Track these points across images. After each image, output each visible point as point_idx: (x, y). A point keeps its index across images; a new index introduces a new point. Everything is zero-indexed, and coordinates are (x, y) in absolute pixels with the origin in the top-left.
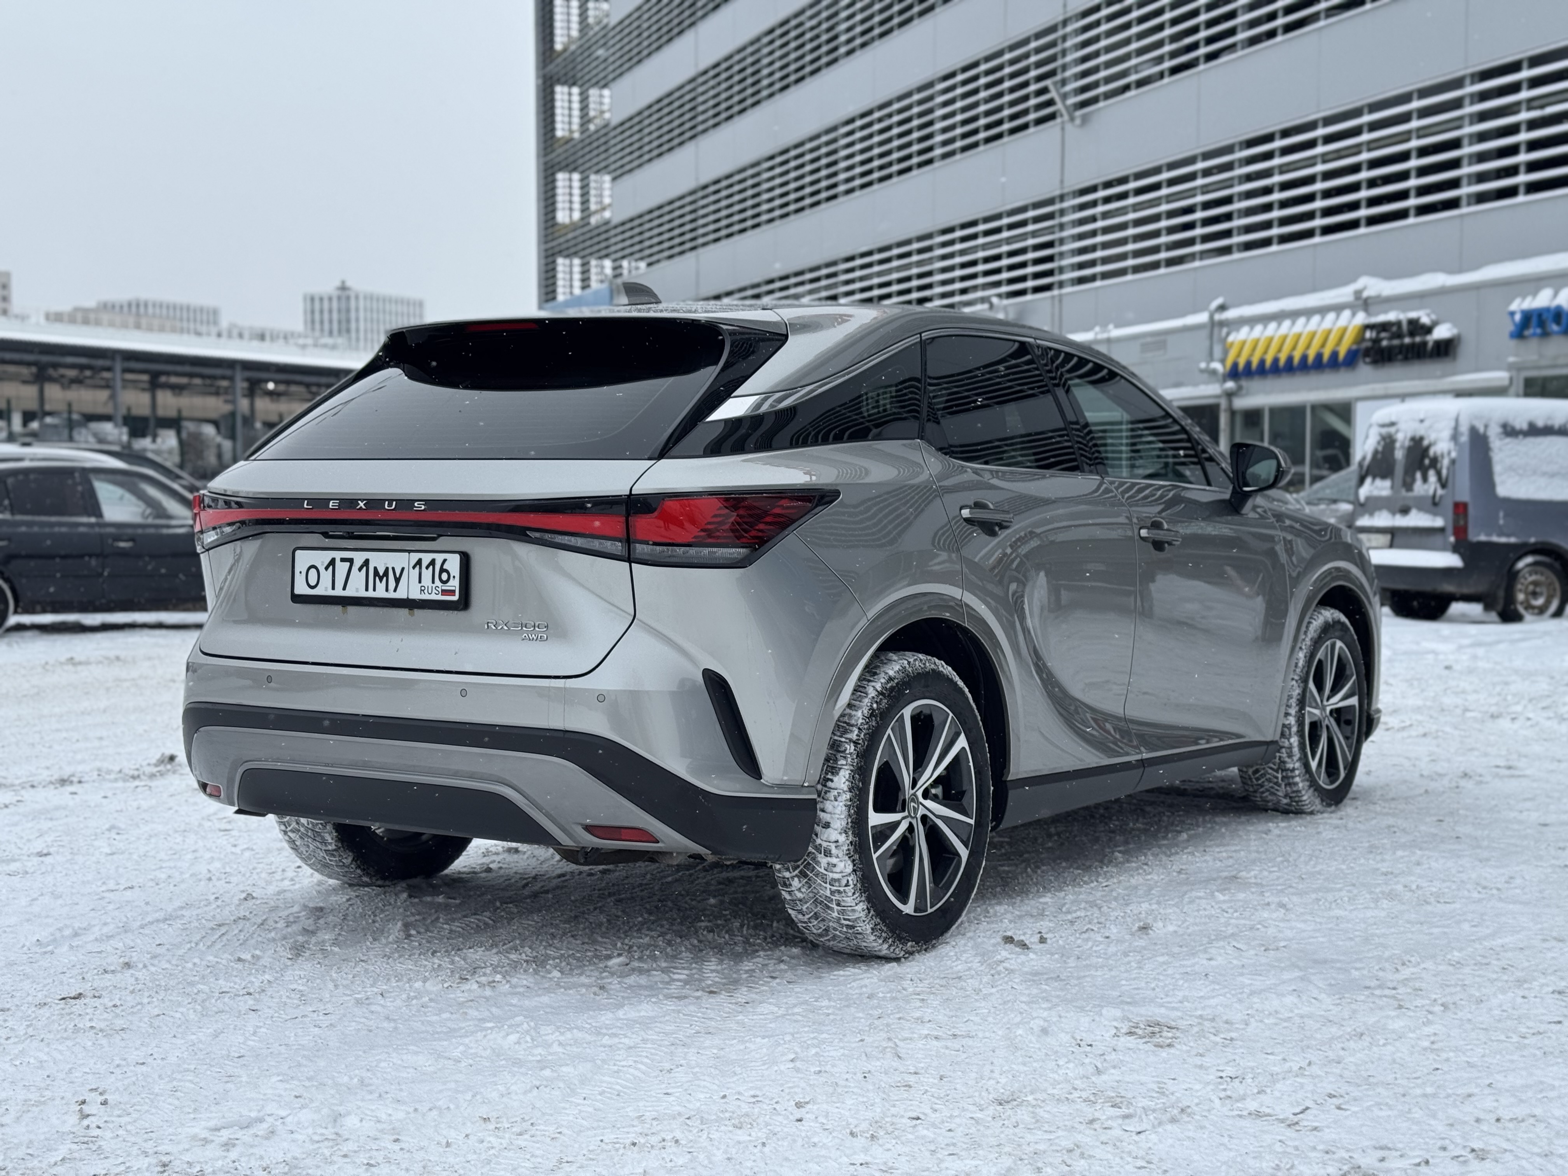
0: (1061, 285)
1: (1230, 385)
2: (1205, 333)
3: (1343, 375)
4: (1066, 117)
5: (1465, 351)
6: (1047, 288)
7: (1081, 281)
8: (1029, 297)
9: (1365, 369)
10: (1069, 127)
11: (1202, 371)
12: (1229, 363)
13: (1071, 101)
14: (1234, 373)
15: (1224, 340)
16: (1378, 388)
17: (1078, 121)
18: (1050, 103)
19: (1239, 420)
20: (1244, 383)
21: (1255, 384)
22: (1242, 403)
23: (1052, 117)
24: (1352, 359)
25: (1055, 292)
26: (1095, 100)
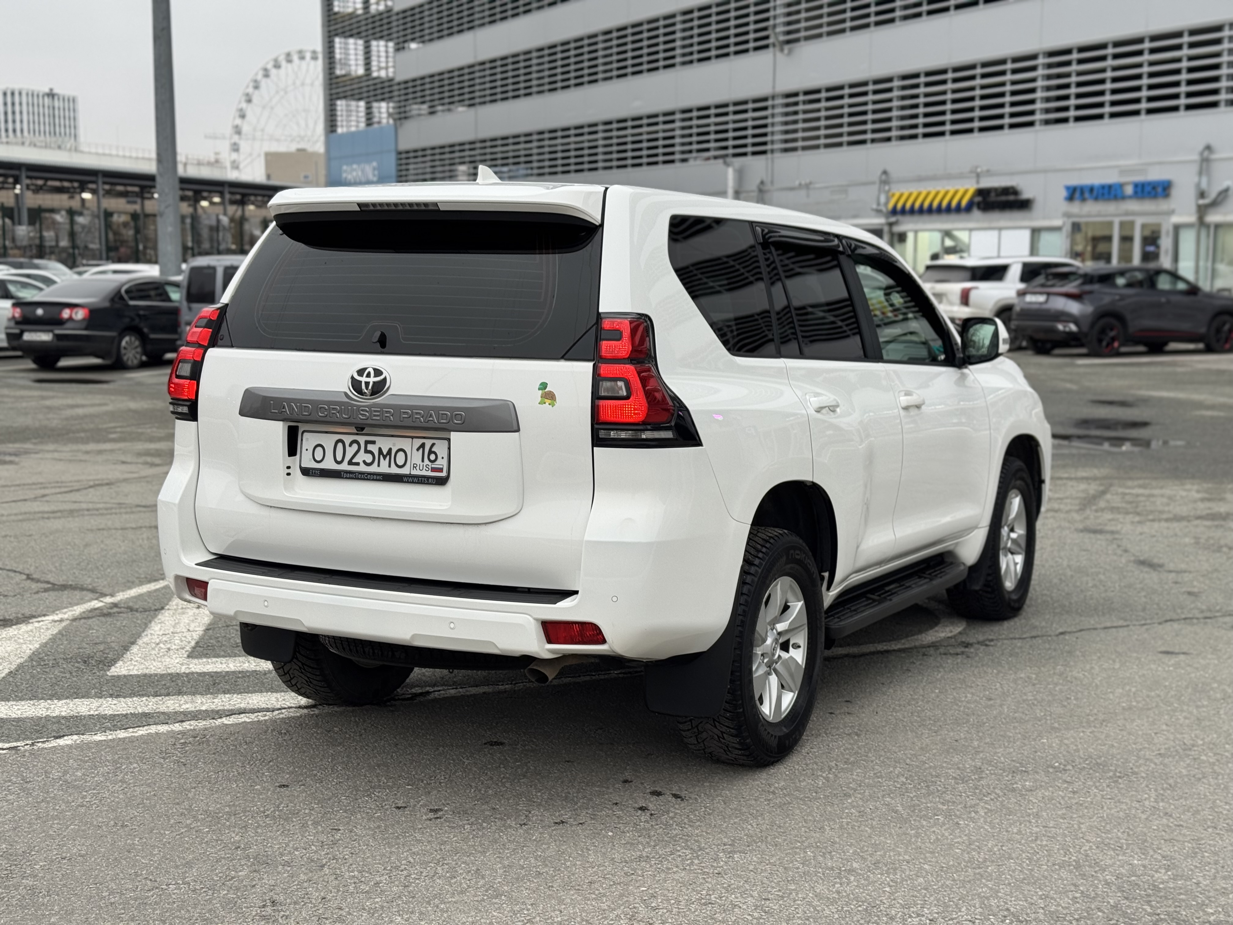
0: (772, 151)
1: (893, 219)
2: (876, 187)
3: (963, 216)
4: (777, 48)
5: (1038, 207)
6: (764, 152)
7: (786, 150)
8: (749, 159)
9: (976, 213)
10: (779, 54)
11: (873, 210)
12: (891, 206)
13: (782, 38)
14: (894, 212)
15: (887, 192)
16: (985, 225)
17: (786, 51)
18: (767, 37)
19: (896, 238)
20: (900, 218)
21: (907, 218)
22: (897, 229)
23: (766, 47)
24: (969, 208)
25: (769, 155)
26: (797, 40)
